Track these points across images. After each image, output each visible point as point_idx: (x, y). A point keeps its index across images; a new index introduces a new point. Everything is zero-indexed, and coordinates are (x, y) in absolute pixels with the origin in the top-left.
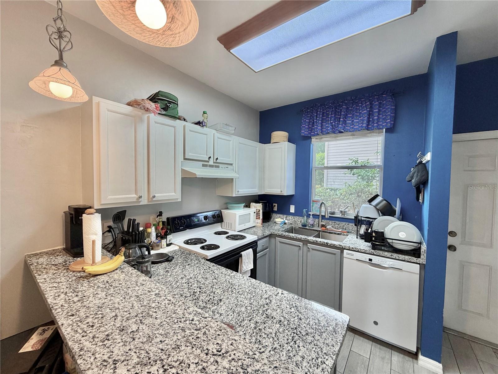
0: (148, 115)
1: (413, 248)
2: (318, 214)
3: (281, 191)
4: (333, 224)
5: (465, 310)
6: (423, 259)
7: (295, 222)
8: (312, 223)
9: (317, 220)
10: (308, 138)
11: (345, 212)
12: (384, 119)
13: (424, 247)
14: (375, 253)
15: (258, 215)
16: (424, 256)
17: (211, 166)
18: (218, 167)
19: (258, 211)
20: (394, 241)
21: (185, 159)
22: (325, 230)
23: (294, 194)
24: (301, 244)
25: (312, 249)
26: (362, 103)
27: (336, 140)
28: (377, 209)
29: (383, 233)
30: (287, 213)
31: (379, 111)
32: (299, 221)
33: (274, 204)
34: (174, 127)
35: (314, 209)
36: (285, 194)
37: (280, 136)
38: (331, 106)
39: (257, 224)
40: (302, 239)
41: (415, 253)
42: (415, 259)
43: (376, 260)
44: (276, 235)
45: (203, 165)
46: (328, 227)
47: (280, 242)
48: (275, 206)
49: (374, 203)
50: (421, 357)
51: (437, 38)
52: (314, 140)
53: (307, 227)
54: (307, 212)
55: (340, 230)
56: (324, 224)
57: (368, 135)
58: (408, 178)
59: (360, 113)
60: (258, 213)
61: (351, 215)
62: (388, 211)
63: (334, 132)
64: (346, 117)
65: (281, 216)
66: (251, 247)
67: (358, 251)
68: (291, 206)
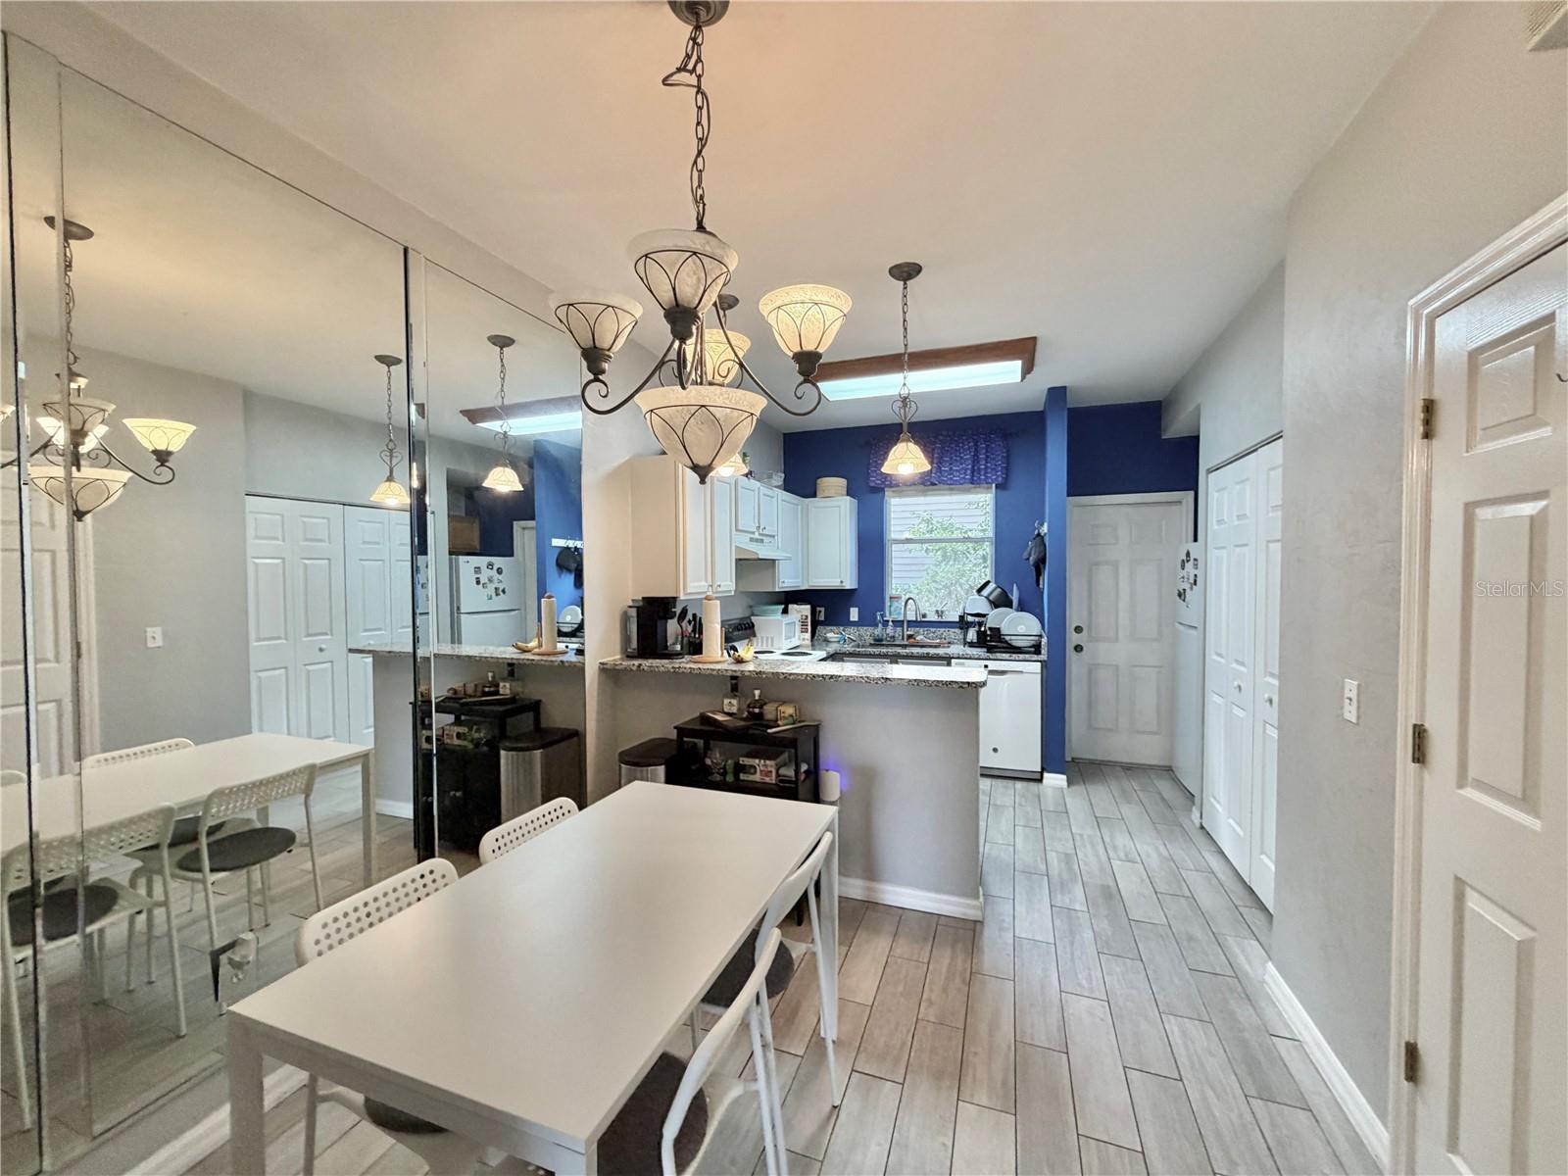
1: (1033, 643)
2: (902, 619)
3: (842, 582)
4: (926, 632)
5: (1096, 729)
6: (1044, 656)
7: (861, 636)
8: (892, 634)
9: (899, 629)
10: (878, 490)
11: (942, 612)
12: (992, 469)
13: (1044, 641)
14: (991, 658)
15: (806, 625)
16: (1044, 652)
17: (757, 540)
18: (762, 541)
19: (804, 618)
20: (1013, 637)
21: (737, 530)
22: (914, 643)
23: (857, 586)
26: (963, 443)
27: (925, 496)
28: (990, 601)
29: (999, 629)
30: (845, 622)
31: (987, 457)
32: (867, 633)
33: (818, 609)
35: (894, 611)
36: (848, 587)
37: (833, 485)
41: (1035, 648)
42: (1035, 657)
43: (993, 665)
45: (751, 540)
46: (918, 638)
48: (820, 612)
49: (985, 592)
50: (1046, 775)
51: (1049, 389)
52: (888, 492)
53: (884, 643)
54: (882, 616)
55: (938, 641)
56: (911, 633)
57: (973, 490)
58: (1025, 555)
59: (962, 458)
60: (803, 623)
61: (953, 616)
62: (1002, 601)
63: (923, 484)
64: (941, 461)
65: (837, 626)
67: (970, 658)
68: (852, 609)
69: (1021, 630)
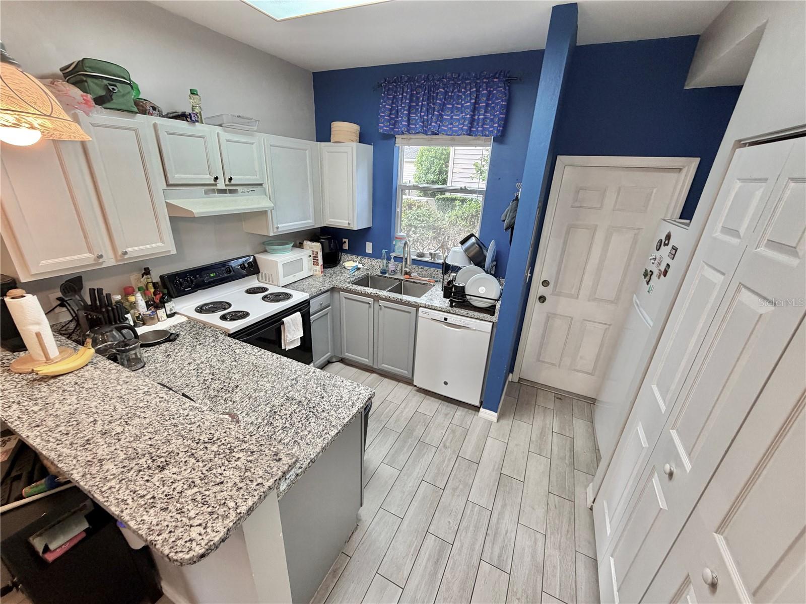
0: (73, 112)
1: (490, 305)
2: (402, 256)
3: (349, 224)
4: (420, 270)
5: (543, 362)
6: (495, 318)
7: (372, 266)
8: (393, 269)
9: (399, 265)
10: (390, 137)
11: (434, 255)
12: (491, 120)
13: (498, 305)
14: (451, 312)
15: (316, 259)
16: (496, 315)
17: (220, 192)
18: (235, 191)
19: (315, 253)
20: (472, 297)
21: (168, 185)
22: (409, 278)
23: (371, 226)
24: (371, 300)
25: (385, 307)
26: (465, 88)
29: (463, 287)
30: (362, 253)
31: (487, 105)
32: (374, 266)
33: (344, 240)
34: (135, 130)
35: (397, 250)
36: (355, 229)
37: (344, 130)
38: (423, 84)
39: (316, 273)
40: (372, 294)
41: (490, 310)
42: (488, 317)
43: (452, 318)
44: (340, 288)
45: (207, 192)
46: (412, 275)
47: (345, 298)
48: (345, 242)
49: (466, 245)
50: (482, 409)
51: (553, 7)
52: (399, 139)
53: (387, 275)
54: (388, 253)
55: (427, 279)
56: (408, 270)
58: (503, 217)
59: (462, 106)
60: (315, 257)
61: (440, 258)
62: (477, 258)
63: (425, 133)
64: (443, 107)
65: (354, 257)
66: (299, 310)
67: (434, 309)
68: (368, 243)
69: (482, 291)
